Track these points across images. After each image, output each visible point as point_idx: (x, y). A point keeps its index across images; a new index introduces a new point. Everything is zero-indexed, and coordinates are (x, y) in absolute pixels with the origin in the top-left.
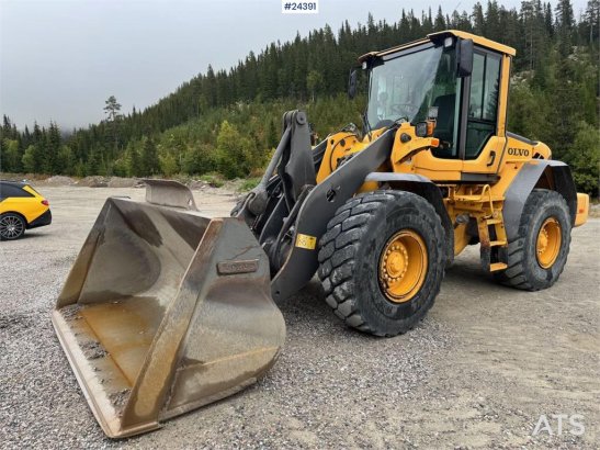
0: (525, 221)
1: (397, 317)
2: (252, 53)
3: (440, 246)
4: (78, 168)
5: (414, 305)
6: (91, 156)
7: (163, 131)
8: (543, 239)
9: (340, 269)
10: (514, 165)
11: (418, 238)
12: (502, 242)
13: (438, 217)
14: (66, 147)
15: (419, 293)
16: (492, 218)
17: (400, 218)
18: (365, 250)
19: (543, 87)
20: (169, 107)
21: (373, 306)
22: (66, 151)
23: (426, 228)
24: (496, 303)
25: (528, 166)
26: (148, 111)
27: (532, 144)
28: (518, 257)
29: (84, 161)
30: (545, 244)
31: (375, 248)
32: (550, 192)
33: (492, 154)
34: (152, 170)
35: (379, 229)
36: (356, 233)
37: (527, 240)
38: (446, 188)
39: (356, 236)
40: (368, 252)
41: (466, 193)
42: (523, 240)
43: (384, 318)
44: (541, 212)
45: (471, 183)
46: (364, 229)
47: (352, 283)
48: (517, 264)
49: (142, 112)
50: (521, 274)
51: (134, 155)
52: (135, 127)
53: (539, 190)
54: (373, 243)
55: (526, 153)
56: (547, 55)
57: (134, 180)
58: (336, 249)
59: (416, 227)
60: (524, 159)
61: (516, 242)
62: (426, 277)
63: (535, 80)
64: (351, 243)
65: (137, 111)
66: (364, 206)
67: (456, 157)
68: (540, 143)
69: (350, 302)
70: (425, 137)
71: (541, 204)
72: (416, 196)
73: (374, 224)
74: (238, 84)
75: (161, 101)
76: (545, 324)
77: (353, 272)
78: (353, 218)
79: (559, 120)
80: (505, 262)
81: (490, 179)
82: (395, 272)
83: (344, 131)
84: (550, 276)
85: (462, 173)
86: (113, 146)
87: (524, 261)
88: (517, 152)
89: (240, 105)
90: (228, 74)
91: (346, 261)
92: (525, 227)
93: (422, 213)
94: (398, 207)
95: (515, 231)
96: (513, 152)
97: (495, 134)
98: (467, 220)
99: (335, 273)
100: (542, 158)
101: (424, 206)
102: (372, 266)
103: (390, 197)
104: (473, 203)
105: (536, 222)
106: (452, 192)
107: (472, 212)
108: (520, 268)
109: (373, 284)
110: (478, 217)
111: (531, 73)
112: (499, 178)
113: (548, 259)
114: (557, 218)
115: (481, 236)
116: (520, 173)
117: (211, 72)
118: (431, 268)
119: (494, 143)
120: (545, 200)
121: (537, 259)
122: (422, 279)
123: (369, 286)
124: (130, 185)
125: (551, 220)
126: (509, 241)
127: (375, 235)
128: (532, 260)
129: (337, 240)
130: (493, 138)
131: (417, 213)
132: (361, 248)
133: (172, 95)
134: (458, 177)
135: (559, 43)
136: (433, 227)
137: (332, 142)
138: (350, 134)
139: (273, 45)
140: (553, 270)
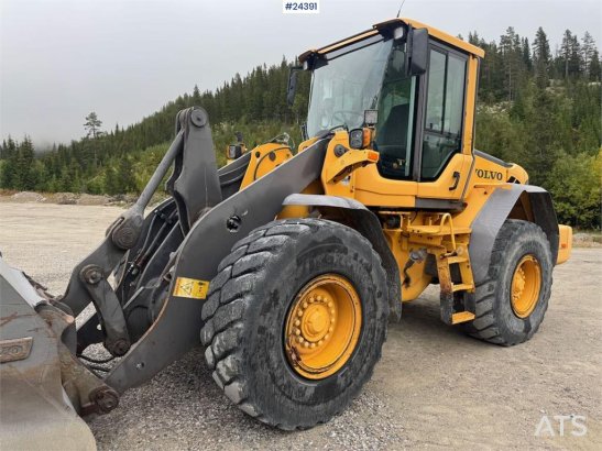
0: (496, 258)
1: (315, 400)
2: (238, 75)
3: (380, 294)
4: (51, 185)
5: (341, 381)
6: (65, 172)
7: (144, 149)
8: (519, 281)
9: (223, 336)
10: (484, 190)
11: (347, 286)
12: (468, 286)
13: (377, 256)
14: (39, 163)
15: (349, 363)
16: (455, 255)
17: (319, 258)
18: (260, 307)
19: (522, 117)
20: (152, 126)
21: (274, 389)
22: (40, 166)
23: (358, 271)
24: (459, 365)
25: (500, 192)
26: (131, 129)
27: (506, 166)
28: (488, 305)
29: (57, 177)
30: (522, 288)
31: (278, 303)
32: (527, 223)
33: (456, 175)
34: (127, 188)
35: (284, 275)
36: (248, 281)
37: (500, 284)
38: (398, 217)
39: (247, 286)
40: (267, 309)
41: (424, 223)
42: (494, 283)
43: (293, 406)
44: (517, 249)
45: (428, 211)
46: (260, 275)
47: (238, 356)
48: (486, 313)
49: (125, 129)
50: (491, 326)
51: (109, 172)
52: (116, 144)
53: (514, 221)
54: (275, 296)
55: (499, 176)
56: (524, 86)
57: (106, 198)
58: (221, 304)
59: (344, 270)
60: (496, 183)
61: (486, 286)
62: (359, 339)
63: (515, 110)
64: (240, 296)
65: (120, 129)
66: (265, 241)
67: (410, 178)
68: (515, 165)
69: (236, 386)
70: (362, 148)
71: (515, 240)
72: (343, 227)
73: (275, 268)
74: (223, 105)
75: (145, 120)
76: (522, 403)
77: (240, 341)
78: (248, 258)
79: (537, 148)
80: (472, 311)
81: (454, 206)
82: (315, 333)
83: (274, 142)
84: (528, 329)
85: (416, 197)
86: (91, 162)
87: (496, 310)
88: (489, 174)
89: (225, 126)
90: (214, 94)
91: (233, 323)
92: (497, 267)
93: (352, 251)
94: (315, 243)
95: (484, 273)
96: (482, 174)
97: (459, 150)
98: (424, 257)
99: (217, 342)
100: (518, 182)
101: (355, 241)
102: (273, 331)
103: (303, 228)
104: (430, 237)
105: (510, 261)
106: (405, 222)
107: (430, 246)
108: (491, 319)
109: (275, 356)
110: (437, 254)
111: (510, 104)
112: (465, 205)
113: (525, 305)
114: (535, 256)
115: (441, 278)
116: (490, 199)
117: (196, 93)
118: (367, 326)
119: (458, 162)
120: (521, 233)
121: (512, 308)
122: (354, 342)
123: (268, 359)
124: (101, 203)
125: (528, 258)
126: (477, 285)
127: (277, 284)
128: (505, 309)
129: (224, 291)
130: (457, 155)
131: (345, 251)
132: (253, 305)
133: (157, 114)
134: (411, 203)
135: (536, 76)
136: (369, 271)
137: (258, 155)
138: (283, 146)
139: (259, 69)
140: (532, 320)
